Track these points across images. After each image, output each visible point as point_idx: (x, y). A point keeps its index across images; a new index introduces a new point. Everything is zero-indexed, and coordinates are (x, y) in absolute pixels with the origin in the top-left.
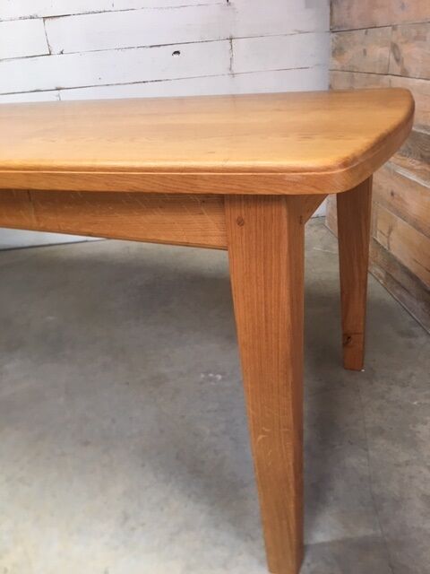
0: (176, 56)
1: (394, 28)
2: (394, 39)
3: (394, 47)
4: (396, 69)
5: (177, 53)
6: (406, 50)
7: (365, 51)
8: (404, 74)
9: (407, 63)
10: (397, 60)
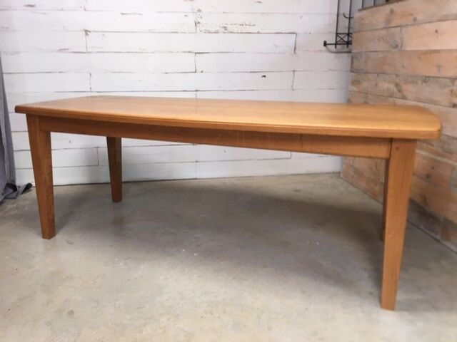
0: (264, 78)
1: (397, 76)
2: (397, 80)
3: (397, 85)
4: (399, 95)
5: (265, 76)
6: (404, 87)
7: (377, 85)
8: (404, 98)
9: (405, 93)
10: (399, 91)
